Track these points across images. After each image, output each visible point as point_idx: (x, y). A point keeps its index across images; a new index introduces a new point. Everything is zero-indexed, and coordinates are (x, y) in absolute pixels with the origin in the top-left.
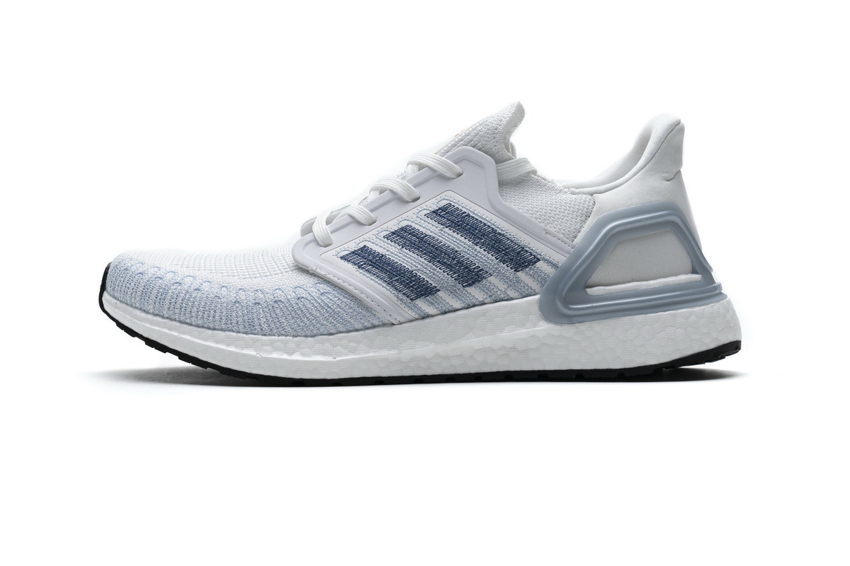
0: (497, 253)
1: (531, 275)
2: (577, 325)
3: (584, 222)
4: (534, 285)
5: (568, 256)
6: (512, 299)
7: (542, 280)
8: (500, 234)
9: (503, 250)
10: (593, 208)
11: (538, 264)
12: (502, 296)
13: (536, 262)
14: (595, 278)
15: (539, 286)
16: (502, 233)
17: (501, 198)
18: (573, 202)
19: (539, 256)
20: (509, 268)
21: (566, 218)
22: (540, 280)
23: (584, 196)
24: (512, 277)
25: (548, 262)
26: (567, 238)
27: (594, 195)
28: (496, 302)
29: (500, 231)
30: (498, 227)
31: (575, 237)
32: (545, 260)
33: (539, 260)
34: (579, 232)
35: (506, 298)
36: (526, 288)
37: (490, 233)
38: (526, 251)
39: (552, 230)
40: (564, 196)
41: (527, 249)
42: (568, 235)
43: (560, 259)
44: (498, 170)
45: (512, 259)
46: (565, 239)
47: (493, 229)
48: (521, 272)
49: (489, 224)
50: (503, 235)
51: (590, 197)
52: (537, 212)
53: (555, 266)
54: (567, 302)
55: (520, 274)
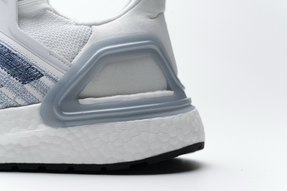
0: (9, 69)
1: (35, 87)
2: (69, 128)
3: (82, 47)
4: (37, 95)
5: (65, 72)
6: (20, 106)
7: (44, 90)
8: (14, 54)
9: (15, 67)
10: (90, 36)
11: (42, 79)
12: (12, 103)
13: (40, 77)
14: (86, 91)
15: (41, 96)
16: (15, 53)
17: (17, 26)
18: (75, 31)
19: (43, 73)
20: (18, 81)
21: (68, 43)
22: (42, 91)
23: (85, 26)
24: (19, 88)
25: (50, 77)
26: (67, 59)
27: (92, 27)
28: (7, 107)
29: (14, 52)
30: (12, 49)
31: (74, 58)
32: (47, 75)
33: (42, 75)
34: (77, 54)
35: (15, 105)
36: (31, 97)
37: (6, 53)
38: (33, 68)
39: (55, 52)
40: (69, 26)
41: (34, 66)
42: (68, 56)
43: (59, 75)
44: (19, 6)
45: (21, 74)
46: (65, 60)
47: (9, 50)
48: (27, 84)
49: (5, 46)
50: (16, 55)
51: (89, 28)
52: (46, 38)
53: (55, 80)
54: (61, 109)
55: (27, 86)
